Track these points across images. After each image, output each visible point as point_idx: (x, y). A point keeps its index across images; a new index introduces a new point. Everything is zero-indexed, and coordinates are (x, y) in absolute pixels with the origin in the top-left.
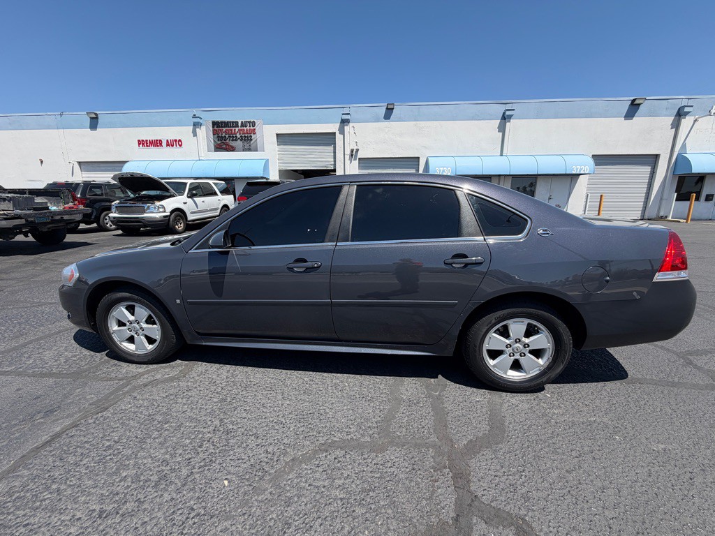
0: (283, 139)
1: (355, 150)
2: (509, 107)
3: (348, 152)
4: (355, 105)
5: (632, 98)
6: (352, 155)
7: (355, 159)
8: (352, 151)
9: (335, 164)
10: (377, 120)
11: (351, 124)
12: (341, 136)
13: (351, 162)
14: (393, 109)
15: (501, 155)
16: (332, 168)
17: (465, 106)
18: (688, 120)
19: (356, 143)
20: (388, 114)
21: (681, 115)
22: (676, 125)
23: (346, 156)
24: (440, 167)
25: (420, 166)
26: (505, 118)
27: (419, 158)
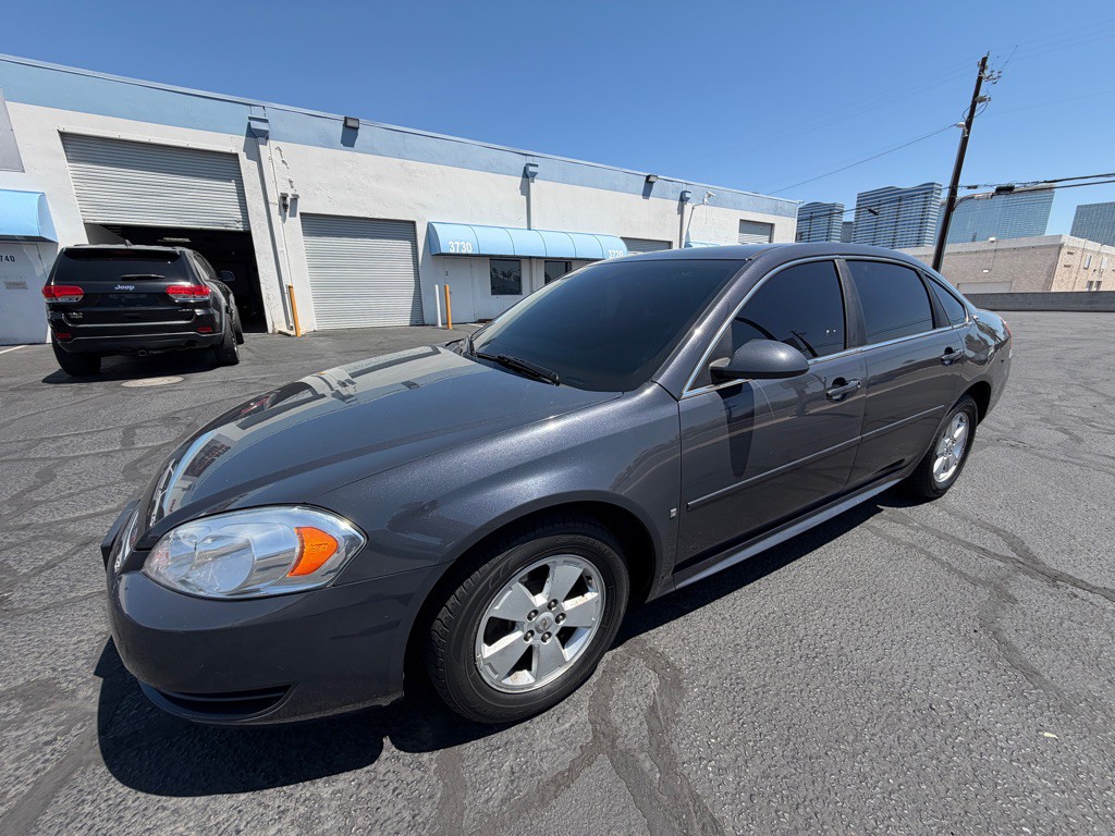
0: (77, 145)
1: (290, 197)
2: (530, 160)
3: (274, 198)
4: (276, 105)
5: (647, 174)
6: (285, 206)
7: (293, 215)
8: (284, 197)
9: (246, 220)
10: (329, 145)
11: (272, 143)
12: (254, 164)
13: (284, 220)
14: (357, 129)
15: (529, 229)
16: (240, 227)
17: (474, 147)
18: (688, 207)
19: (291, 182)
20: (349, 136)
21: (683, 200)
22: (681, 211)
23: (271, 206)
24: (454, 240)
25: (418, 237)
26: (528, 176)
27: (414, 223)
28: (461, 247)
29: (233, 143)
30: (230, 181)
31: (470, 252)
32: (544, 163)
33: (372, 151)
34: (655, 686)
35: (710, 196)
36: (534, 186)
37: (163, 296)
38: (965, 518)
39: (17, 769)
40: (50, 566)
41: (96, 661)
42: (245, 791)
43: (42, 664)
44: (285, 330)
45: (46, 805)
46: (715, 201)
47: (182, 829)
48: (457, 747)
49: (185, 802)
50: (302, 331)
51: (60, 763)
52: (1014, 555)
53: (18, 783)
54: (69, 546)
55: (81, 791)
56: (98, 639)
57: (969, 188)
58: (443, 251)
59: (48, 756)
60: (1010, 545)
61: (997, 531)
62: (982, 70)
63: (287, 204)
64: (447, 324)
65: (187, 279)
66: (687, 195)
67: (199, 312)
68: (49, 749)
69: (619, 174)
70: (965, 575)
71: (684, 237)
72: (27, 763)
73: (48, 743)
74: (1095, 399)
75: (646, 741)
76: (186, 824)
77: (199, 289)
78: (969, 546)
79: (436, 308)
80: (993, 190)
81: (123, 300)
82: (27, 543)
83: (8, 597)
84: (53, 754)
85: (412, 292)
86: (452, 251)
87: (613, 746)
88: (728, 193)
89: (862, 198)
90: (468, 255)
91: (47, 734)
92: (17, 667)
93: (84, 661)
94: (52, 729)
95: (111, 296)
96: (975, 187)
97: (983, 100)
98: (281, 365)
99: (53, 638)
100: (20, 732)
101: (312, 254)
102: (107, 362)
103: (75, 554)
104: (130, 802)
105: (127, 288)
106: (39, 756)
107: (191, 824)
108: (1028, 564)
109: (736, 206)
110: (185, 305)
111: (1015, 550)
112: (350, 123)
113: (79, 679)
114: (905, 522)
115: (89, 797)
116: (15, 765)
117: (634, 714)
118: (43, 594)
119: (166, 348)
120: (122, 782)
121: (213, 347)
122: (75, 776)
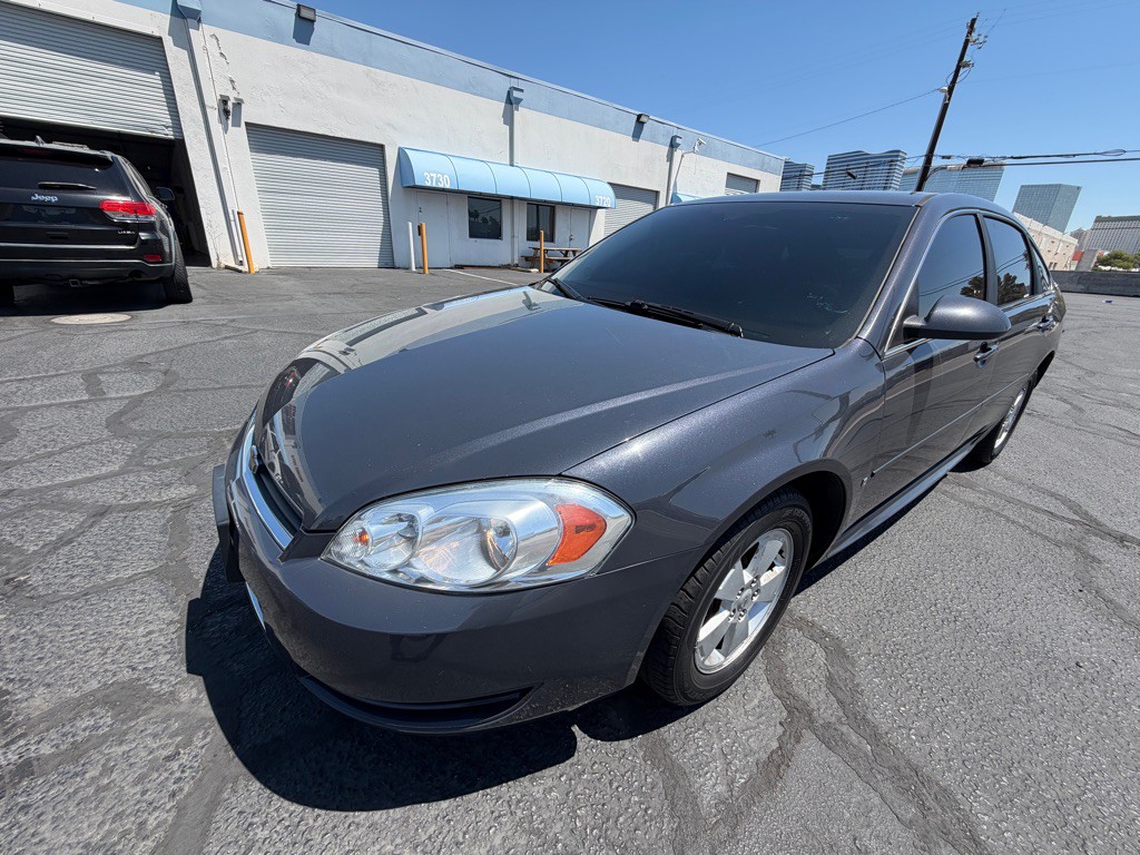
1: (232, 100)
2: (514, 83)
3: (212, 102)
5: (638, 113)
8: (224, 101)
9: (177, 126)
10: (277, 37)
11: (206, 28)
12: (184, 54)
13: (226, 130)
14: (313, 21)
15: (512, 165)
16: (169, 134)
17: (450, 60)
18: (677, 154)
19: (232, 81)
20: (304, 29)
21: (673, 145)
22: (670, 158)
23: (208, 110)
24: (431, 170)
25: (388, 165)
26: (511, 102)
27: (382, 147)
28: (438, 180)
29: (155, 22)
30: (153, 72)
31: (448, 186)
32: (531, 89)
33: (331, 52)
34: (821, 656)
35: (700, 143)
36: (520, 115)
37: (97, 213)
38: (1020, 483)
39: (144, 793)
40: (64, 541)
41: (183, 655)
42: (445, 798)
43: (113, 662)
44: (232, 264)
45: (205, 834)
46: (705, 150)
47: (389, 848)
48: (655, 732)
49: (378, 816)
50: (256, 267)
51: (198, 784)
52: (1078, 518)
53: (154, 810)
54: (79, 518)
55: (241, 813)
56: (172, 629)
57: (944, 157)
58: (418, 183)
59: (178, 775)
60: (1070, 508)
61: (1052, 495)
62: (970, 33)
63: (230, 110)
64: (423, 268)
65: (125, 193)
66: (678, 140)
67: (143, 236)
68: (175, 765)
69: (609, 110)
70: (1047, 537)
71: (671, 187)
72: (154, 785)
73: (168, 759)
74: (1075, 372)
75: (841, 714)
76: (392, 841)
77: (141, 208)
78: (1037, 509)
79: (409, 247)
80: (965, 162)
81: (43, 214)
82: (20, 512)
83: (25, 582)
84: (183, 772)
85: (380, 228)
86: (428, 184)
87: (811, 721)
88: (719, 142)
89: (832, 160)
90: (444, 190)
91: (164, 747)
92: (81, 668)
93: (168, 656)
94: (165, 741)
95: (25, 207)
96: (949, 158)
97: (967, 65)
98: (247, 306)
99: (111, 629)
100: (125, 748)
101: (261, 175)
102: (21, 293)
103: (91, 526)
104: (311, 821)
105: (47, 198)
106: (166, 775)
107: (398, 841)
108: (1093, 526)
109: (724, 157)
110: (125, 226)
111: (1076, 513)
112: (305, 13)
113: (172, 678)
114: (972, 486)
115: (255, 820)
116: (139, 788)
117: (816, 686)
118: (73, 577)
119: (104, 278)
120: (289, 800)
121: (161, 280)
122: (225, 795)
